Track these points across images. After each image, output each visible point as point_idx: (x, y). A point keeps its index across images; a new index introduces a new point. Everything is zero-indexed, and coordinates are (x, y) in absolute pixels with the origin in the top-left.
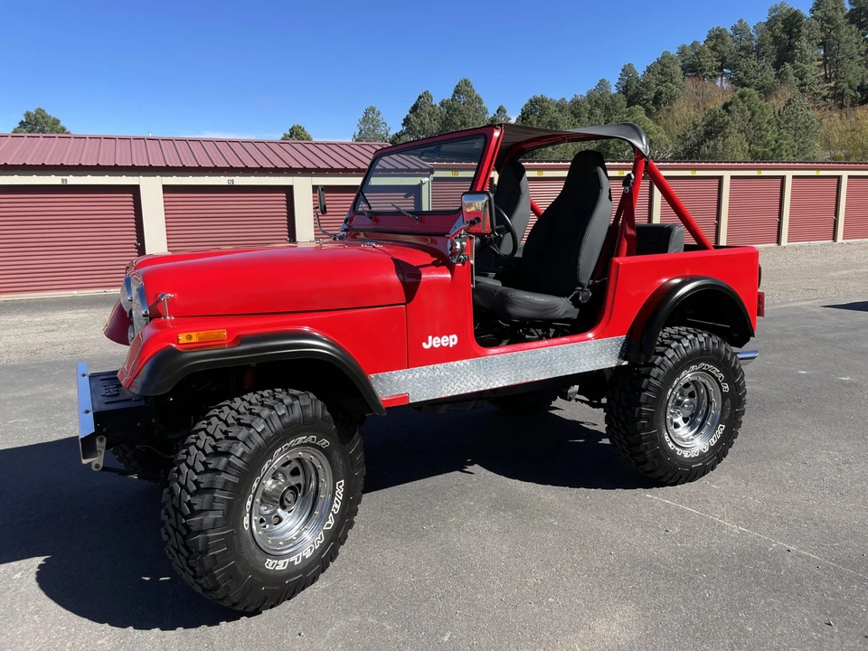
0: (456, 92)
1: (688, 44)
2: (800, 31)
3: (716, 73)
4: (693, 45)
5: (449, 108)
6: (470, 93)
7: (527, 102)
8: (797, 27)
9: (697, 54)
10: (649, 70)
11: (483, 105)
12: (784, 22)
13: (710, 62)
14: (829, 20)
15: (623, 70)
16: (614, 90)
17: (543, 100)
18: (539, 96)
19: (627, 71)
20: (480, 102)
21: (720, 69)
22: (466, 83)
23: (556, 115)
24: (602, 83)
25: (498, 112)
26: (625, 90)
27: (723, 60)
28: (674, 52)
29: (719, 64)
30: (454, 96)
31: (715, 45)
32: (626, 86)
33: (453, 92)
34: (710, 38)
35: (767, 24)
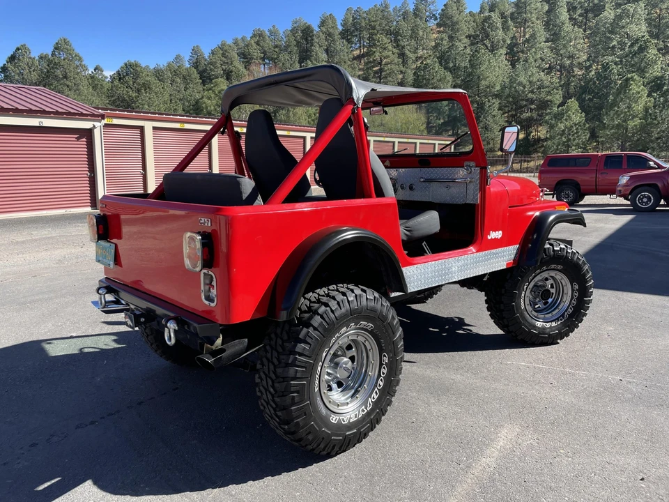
0: (56, 48)
1: (240, 38)
2: (313, 40)
3: (261, 62)
4: (243, 39)
5: (50, 62)
6: (69, 51)
7: (122, 65)
8: (310, 37)
9: (247, 46)
10: (213, 53)
11: (83, 63)
12: (302, 31)
13: (256, 53)
14: (330, 35)
15: (193, 50)
16: (187, 65)
17: (137, 65)
18: (133, 61)
19: (195, 51)
20: (80, 59)
21: (263, 59)
22: (66, 42)
23: (148, 79)
24: (178, 58)
25: (95, 70)
26: (196, 65)
27: (264, 53)
28: (230, 42)
29: (262, 55)
30: (54, 51)
31: (258, 41)
32: (196, 63)
33: (53, 48)
34: (254, 36)
35: (291, 31)
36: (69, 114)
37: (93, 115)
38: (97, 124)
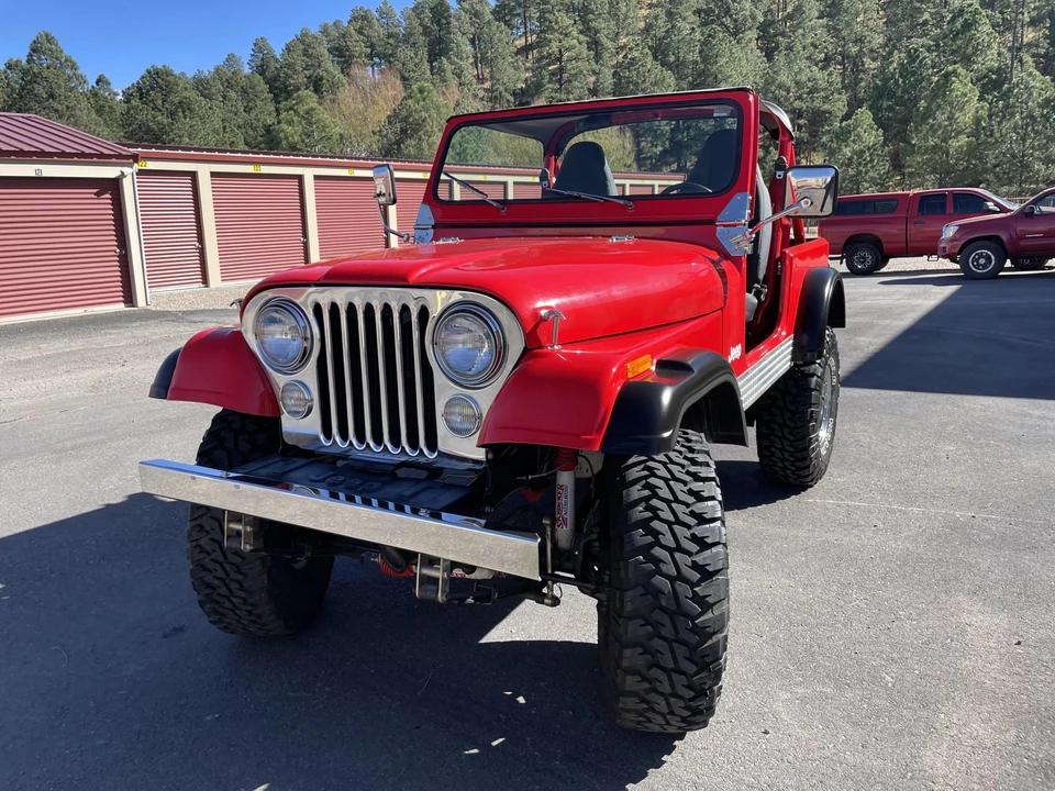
0: (34, 50)
1: (330, 23)
2: (449, 23)
3: (366, 61)
4: (336, 25)
5: (25, 72)
6: (55, 54)
7: (144, 72)
8: (445, 18)
9: (344, 36)
10: (288, 49)
11: (79, 72)
12: (432, 10)
13: (358, 47)
14: (476, 14)
15: (255, 45)
16: (247, 70)
17: (168, 73)
18: (160, 67)
19: (260, 47)
20: (74, 66)
21: (370, 57)
22: (49, 39)
23: (187, 94)
24: (231, 58)
25: (97, 83)
26: (261, 69)
27: (372, 46)
28: (314, 30)
29: (369, 50)
30: (30, 55)
31: (361, 28)
32: (262, 66)
33: (28, 50)
34: (354, 19)
35: (414, 10)
36: (83, 155)
37: (120, 156)
38: (127, 170)
